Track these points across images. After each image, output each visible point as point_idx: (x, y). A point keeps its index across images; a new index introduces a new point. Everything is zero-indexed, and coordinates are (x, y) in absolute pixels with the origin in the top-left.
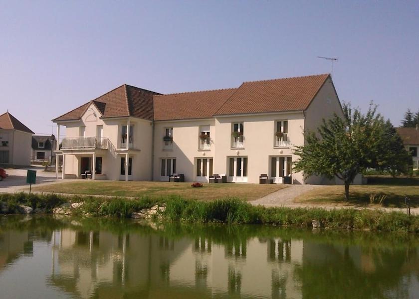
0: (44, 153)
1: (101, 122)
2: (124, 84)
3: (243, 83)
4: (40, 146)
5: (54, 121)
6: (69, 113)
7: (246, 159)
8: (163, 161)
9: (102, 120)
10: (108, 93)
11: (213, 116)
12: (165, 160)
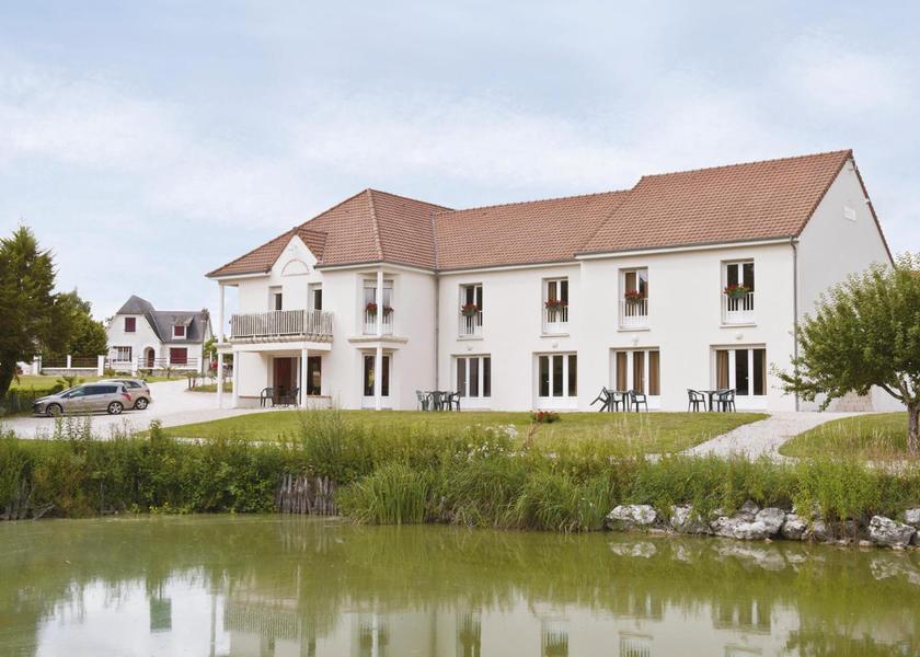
0: (186, 349)
1: (316, 276)
2: (367, 188)
3: (643, 178)
4: (176, 334)
5: (211, 275)
6: (244, 257)
7: (655, 354)
8: (461, 362)
9: (318, 271)
10: (332, 209)
11: (575, 255)
12: (464, 361)
